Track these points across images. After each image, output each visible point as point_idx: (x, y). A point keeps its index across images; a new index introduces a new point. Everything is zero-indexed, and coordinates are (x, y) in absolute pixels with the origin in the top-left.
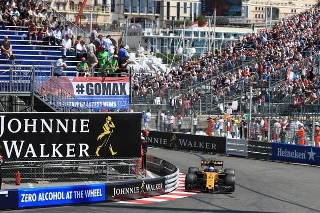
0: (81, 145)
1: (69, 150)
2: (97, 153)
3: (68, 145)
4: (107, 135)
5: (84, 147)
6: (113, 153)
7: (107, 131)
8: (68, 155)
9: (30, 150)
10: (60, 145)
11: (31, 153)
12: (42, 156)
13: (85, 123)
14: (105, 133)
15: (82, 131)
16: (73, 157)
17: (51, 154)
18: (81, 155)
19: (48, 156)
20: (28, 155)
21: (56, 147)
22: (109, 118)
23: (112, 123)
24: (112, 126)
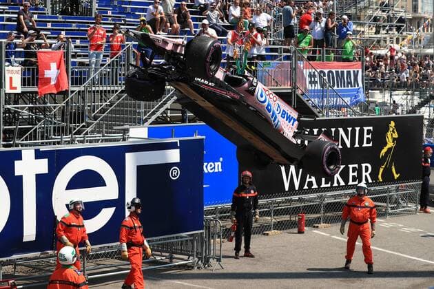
0: (364, 165)
1: (351, 174)
2: (380, 176)
3: (351, 166)
4: (389, 149)
5: (367, 168)
6: (396, 176)
7: (390, 144)
8: (351, 183)
9: (310, 178)
10: (342, 167)
11: (312, 182)
12: (323, 185)
13: (369, 132)
14: (388, 146)
15: (365, 145)
17: (333, 183)
19: (329, 185)
20: (307, 186)
22: (393, 124)
23: (395, 131)
24: (396, 136)
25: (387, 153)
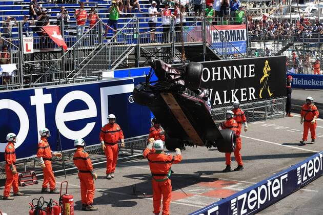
0: (250, 89)
1: (242, 94)
2: (260, 95)
3: (242, 90)
4: (266, 78)
5: (252, 90)
6: (271, 94)
7: (266, 75)
8: (242, 99)
9: (217, 98)
10: (237, 90)
11: (218, 100)
12: (225, 102)
13: (252, 68)
14: (265, 76)
15: (250, 76)
16: (246, 101)
17: (231, 101)
18: (250, 99)
19: (229, 102)
20: (215, 103)
21: (234, 92)
22: (267, 62)
23: (269, 66)
24: (269, 69)
25: (264, 80)
